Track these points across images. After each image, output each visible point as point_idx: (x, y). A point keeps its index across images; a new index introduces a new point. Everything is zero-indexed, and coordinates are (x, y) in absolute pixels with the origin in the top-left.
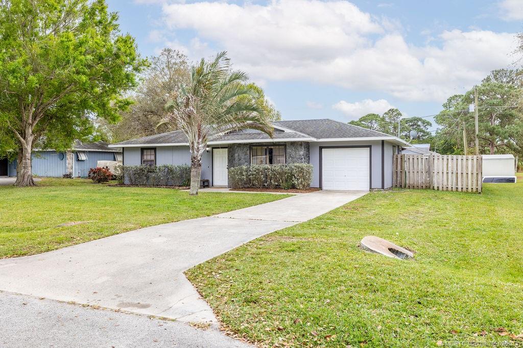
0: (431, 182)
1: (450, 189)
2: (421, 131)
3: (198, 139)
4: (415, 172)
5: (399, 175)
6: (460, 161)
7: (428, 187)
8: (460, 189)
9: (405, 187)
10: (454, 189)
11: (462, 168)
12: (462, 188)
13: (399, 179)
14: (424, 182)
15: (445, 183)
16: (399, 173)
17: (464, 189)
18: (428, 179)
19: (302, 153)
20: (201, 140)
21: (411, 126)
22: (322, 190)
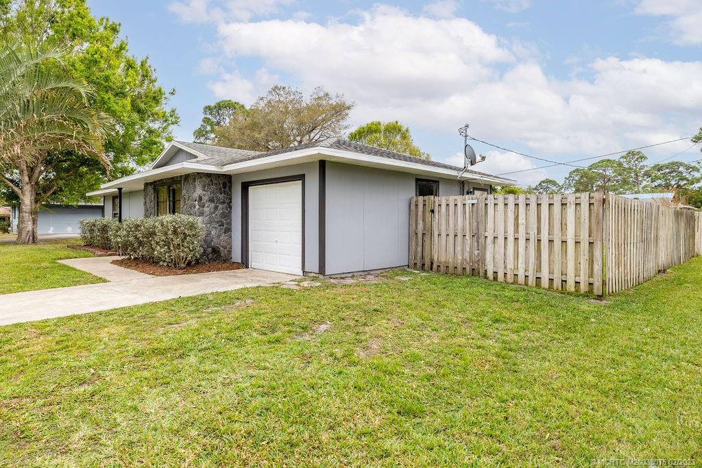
0: (482, 260)
1: (521, 278)
2: (682, 180)
4: (451, 236)
5: (420, 241)
6: (545, 208)
7: (477, 271)
8: (545, 283)
9: (431, 268)
11: (551, 227)
12: (551, 280)
13: (419, 249)
14: (468, 259)
15: (511, 264)
16: (420, 236)
21: (669, 173)
22: (247, 267)
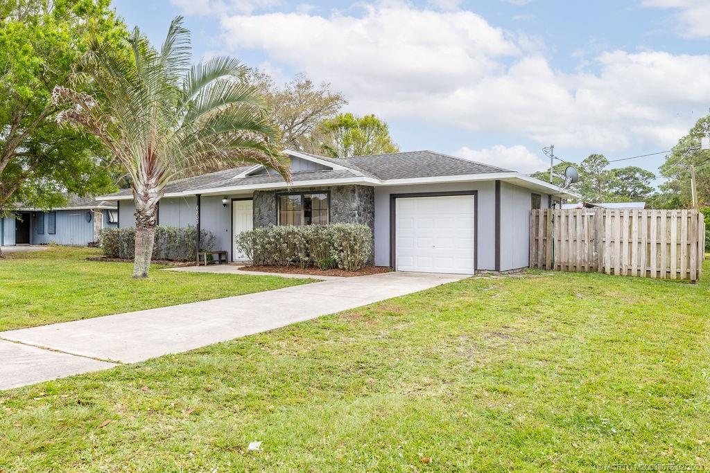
0: (599, 259)
1: (634, 272)
2: (639, 187)
3: (148, 179)
4: (571, 241)
5: (541, 246)
6: (654, 220)
7: (594, 268)
8: (654, 274)
9: (552, 268)
10: (643, 273)
11: (659, 233)
12: (658, 272)
13: (540, 253)
14: (586, 260)
15: (626, 262)
16: (541, 242)
17: (663, 274)
18: (594, 254)
19: (355, 205)
20: (153, 180)
21: (626, 179)
22: (394, 271)
